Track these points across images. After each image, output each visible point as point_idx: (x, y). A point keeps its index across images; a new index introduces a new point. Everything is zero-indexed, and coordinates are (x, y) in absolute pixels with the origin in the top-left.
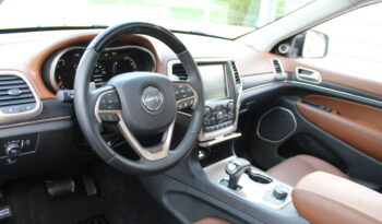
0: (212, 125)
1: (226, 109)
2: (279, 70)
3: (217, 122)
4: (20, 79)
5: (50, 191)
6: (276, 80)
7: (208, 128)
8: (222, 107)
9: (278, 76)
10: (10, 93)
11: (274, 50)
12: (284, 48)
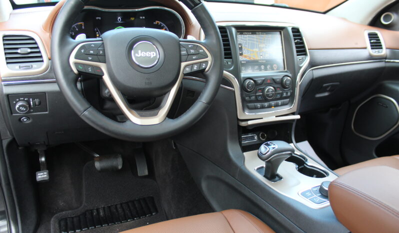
0: (257, 101)
1: (280, 84)
2: (376, 44)
3: (265, 99)
4: (32, 39)
5: (98, 165)
6: (371, 58)
7: (250, 105)
8: (273, 82)
9: (375, 53)
10: (19, 51)
11: (375, 22)
12: (387, 18)
